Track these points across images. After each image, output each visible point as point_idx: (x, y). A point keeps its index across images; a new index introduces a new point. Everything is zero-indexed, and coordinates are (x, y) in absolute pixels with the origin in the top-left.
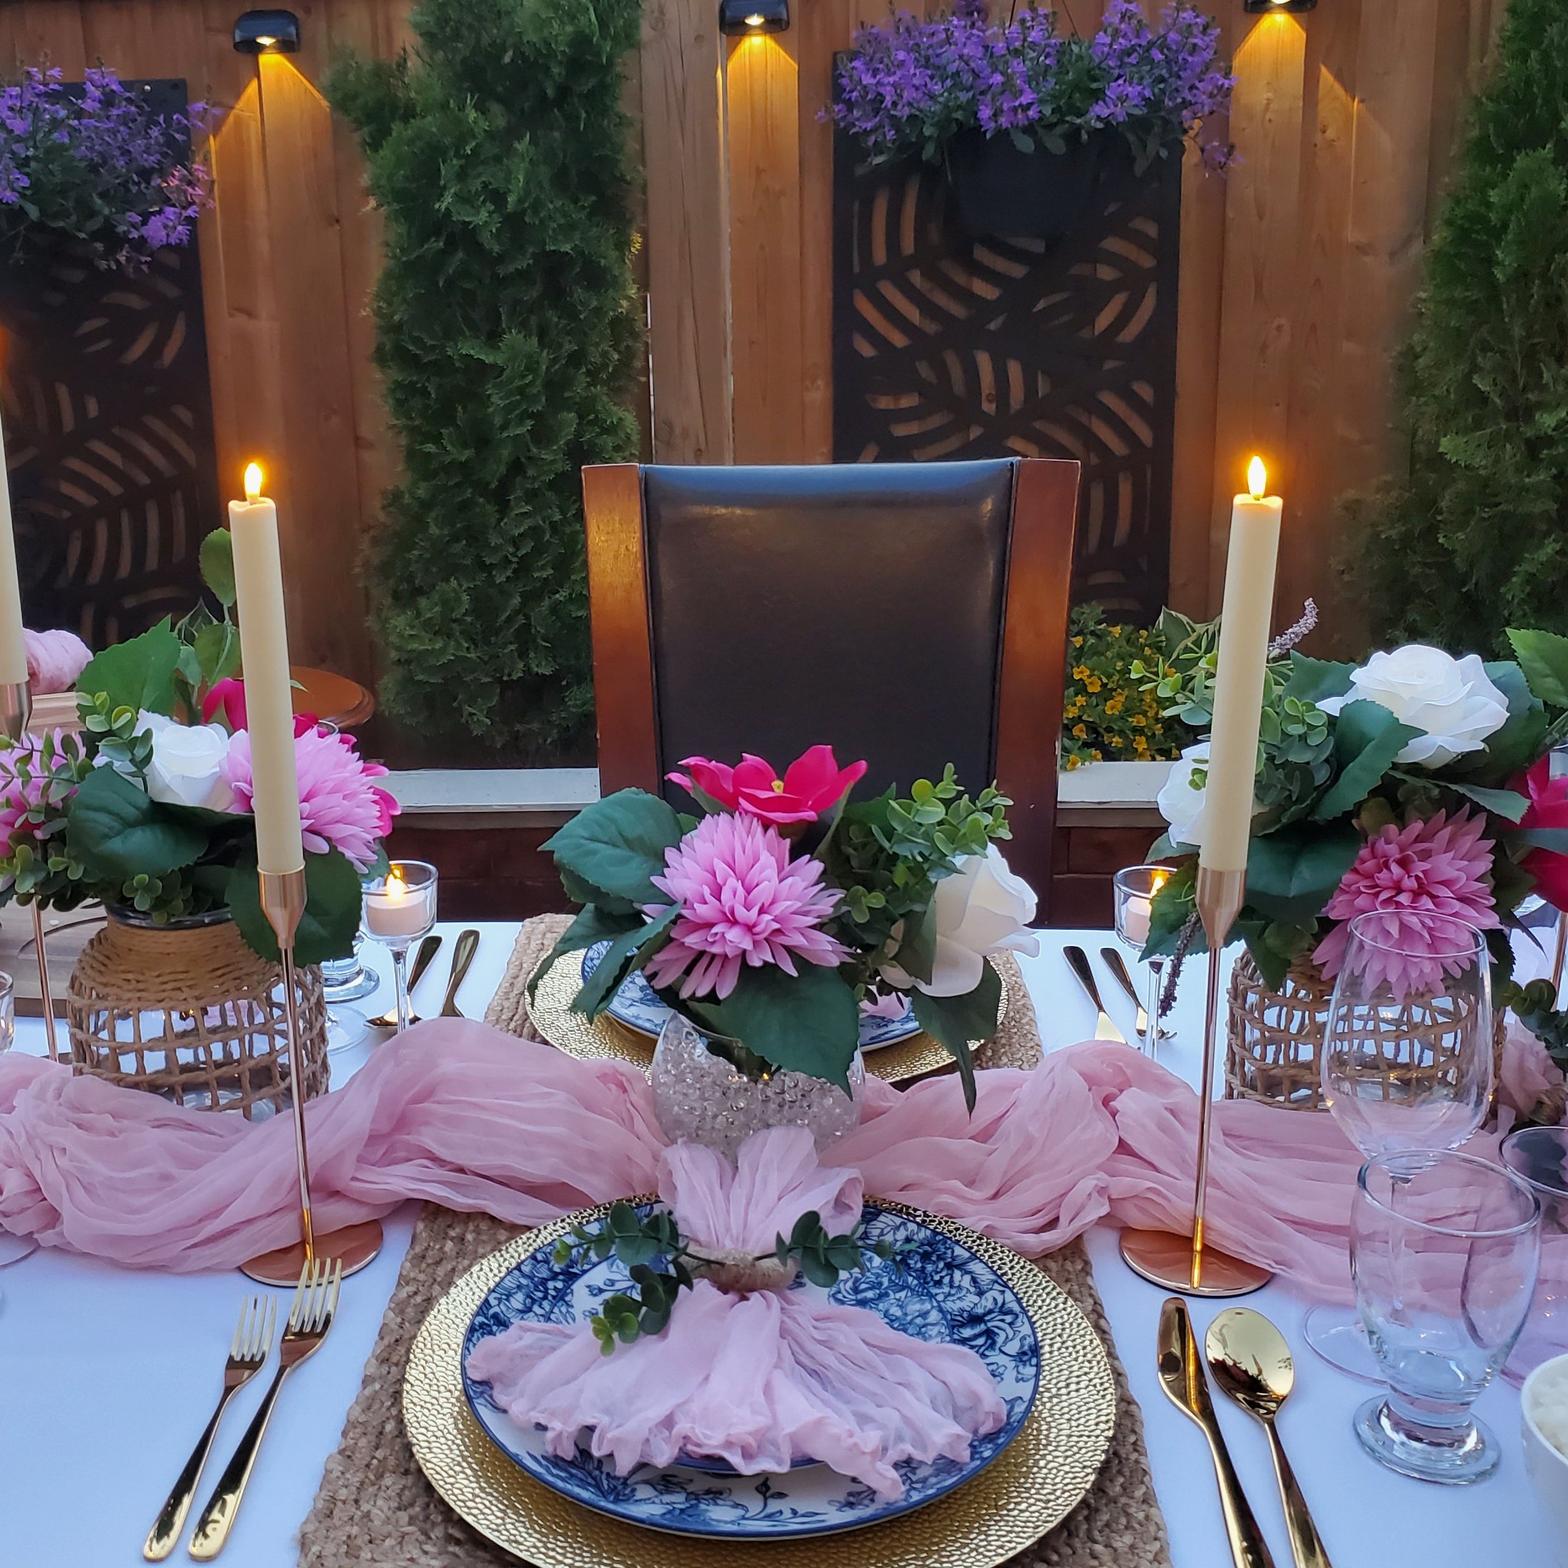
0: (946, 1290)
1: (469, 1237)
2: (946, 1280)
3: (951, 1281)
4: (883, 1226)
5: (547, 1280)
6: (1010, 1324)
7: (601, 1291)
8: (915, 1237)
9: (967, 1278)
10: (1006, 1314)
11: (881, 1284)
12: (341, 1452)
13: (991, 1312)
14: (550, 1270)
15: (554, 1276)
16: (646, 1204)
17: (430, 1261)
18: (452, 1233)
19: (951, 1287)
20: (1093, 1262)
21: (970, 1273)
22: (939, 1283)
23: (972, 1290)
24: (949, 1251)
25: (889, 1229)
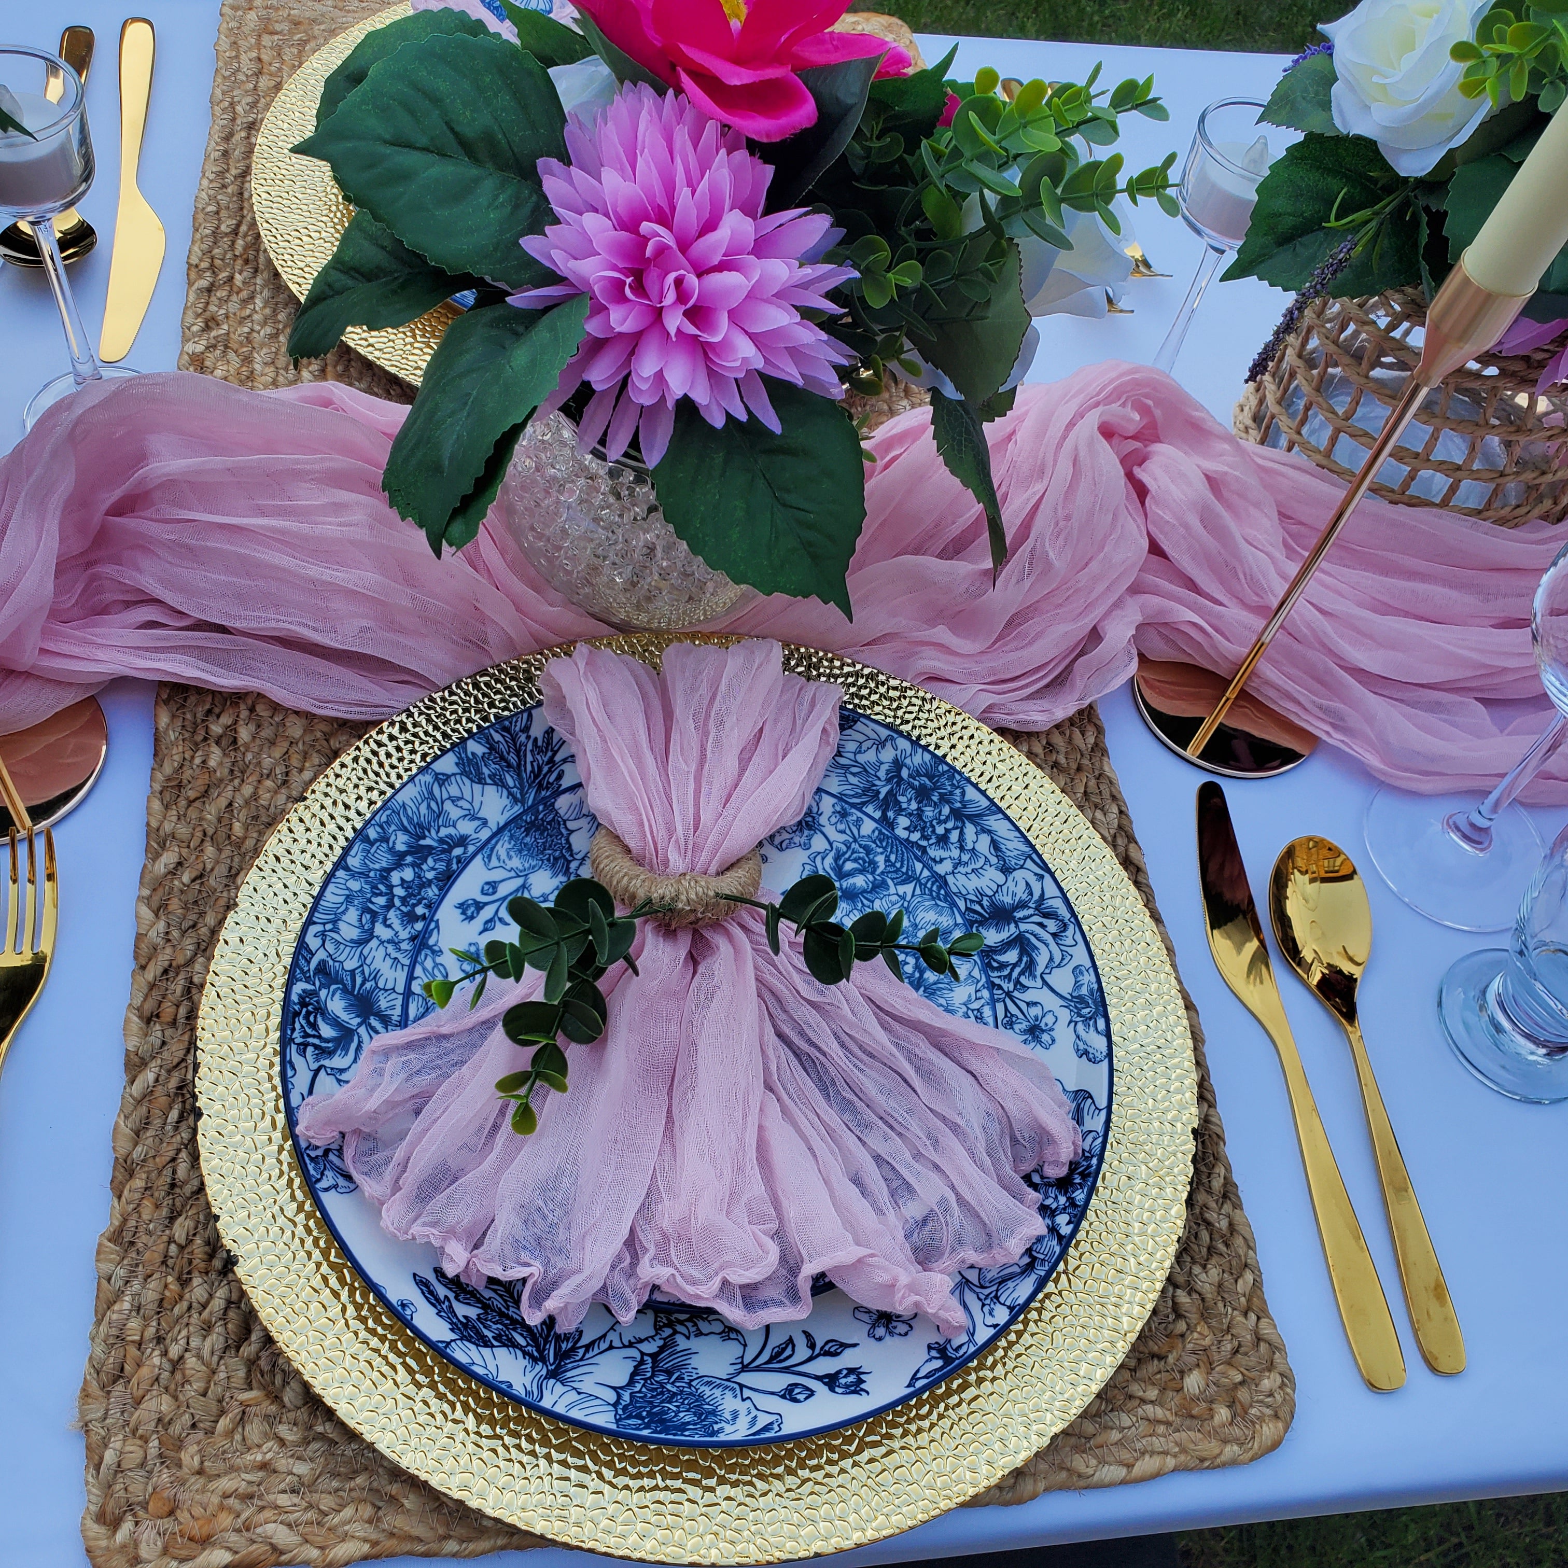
0: (955, 853)
1: (244, 734)
2: (954, 836)
3: (961, 839)
4: (861, 738)
5: (389, 871)
6: (1054, 935)
7: (479, 906)
8: (908, 761)
9: (985, 840)
10: (1046, 915)
11: (873, 863)
12: (116, 1236)
13: (1023, 905)
14: (391, 850)
15: (398, 861)
16: (522, 712)
17: (192, 794)
18: (216, 729)
19: (962, 848)
20: (1106, 727)
21: (990, 832)
22: (943, 840)
23: (994, 860)
24: (958, 791)
25: (870, 743)
